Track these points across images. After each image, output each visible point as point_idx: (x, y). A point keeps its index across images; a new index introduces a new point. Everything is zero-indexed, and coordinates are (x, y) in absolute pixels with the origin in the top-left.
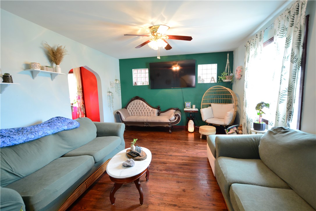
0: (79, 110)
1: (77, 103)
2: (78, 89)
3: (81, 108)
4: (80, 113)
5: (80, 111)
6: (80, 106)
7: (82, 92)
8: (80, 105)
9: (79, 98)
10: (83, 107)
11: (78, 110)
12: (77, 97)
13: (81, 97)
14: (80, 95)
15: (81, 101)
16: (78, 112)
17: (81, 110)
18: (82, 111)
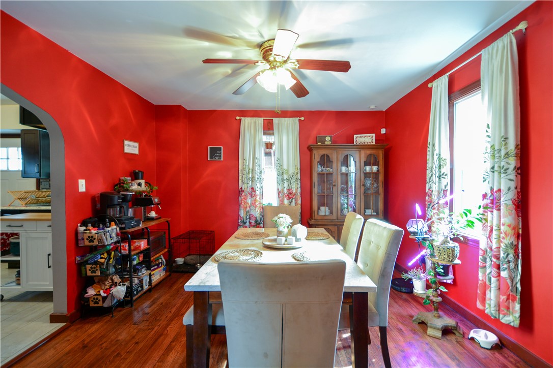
0: (488, 263)
1: (484, 226)
2: (493, 156)
3: (502, 255)
4: (493, 280)
5: (494, 271)
6: (494, 246)
7: (516, 169)
8: (494, 241)
9: (495, 203)
10: (511, 257)
11: (485, 260)
12: (485, 196)
13: (507, 199)
14: (503, 188)
15: (505, 218)
16: (484, 273)
17: (498, 267)
18: (504, 274)
